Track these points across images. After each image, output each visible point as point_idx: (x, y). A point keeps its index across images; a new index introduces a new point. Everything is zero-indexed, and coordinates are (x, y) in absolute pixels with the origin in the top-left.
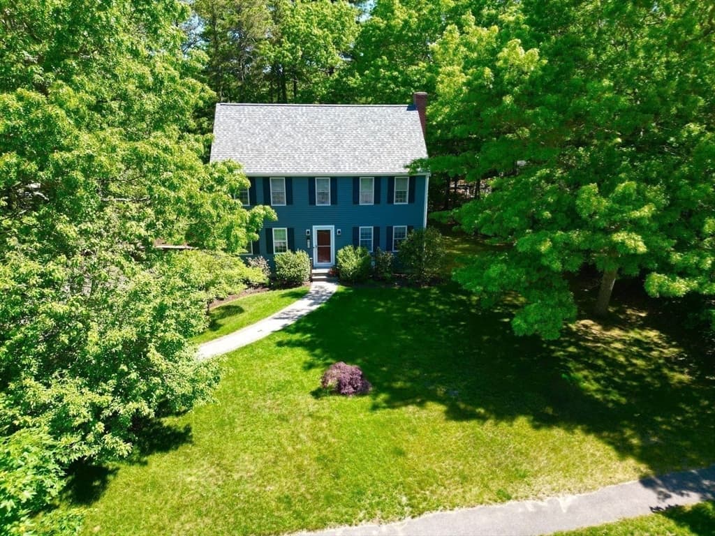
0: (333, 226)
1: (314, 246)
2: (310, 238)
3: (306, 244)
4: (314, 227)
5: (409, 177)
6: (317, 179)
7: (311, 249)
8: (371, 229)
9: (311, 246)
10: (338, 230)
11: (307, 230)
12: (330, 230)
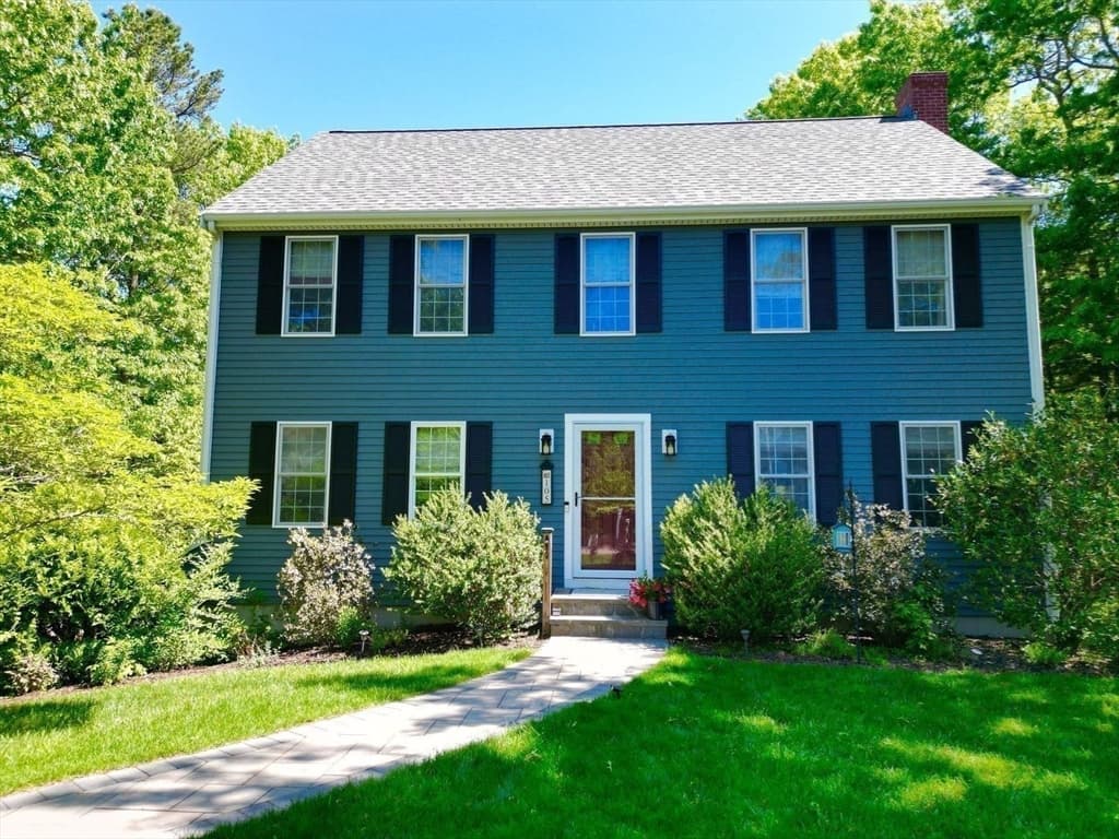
0: (646, 418)
1: (569, 496)
2: (552, 464)
3: (537, 487)
4: (569, 418)
5: (949, 225)
6: (588, 241)
7: (556, 511)
8: (804, 429)
9: (557, 495)
10: (665, 433)
11: (543, 432)
12: (633, 433)
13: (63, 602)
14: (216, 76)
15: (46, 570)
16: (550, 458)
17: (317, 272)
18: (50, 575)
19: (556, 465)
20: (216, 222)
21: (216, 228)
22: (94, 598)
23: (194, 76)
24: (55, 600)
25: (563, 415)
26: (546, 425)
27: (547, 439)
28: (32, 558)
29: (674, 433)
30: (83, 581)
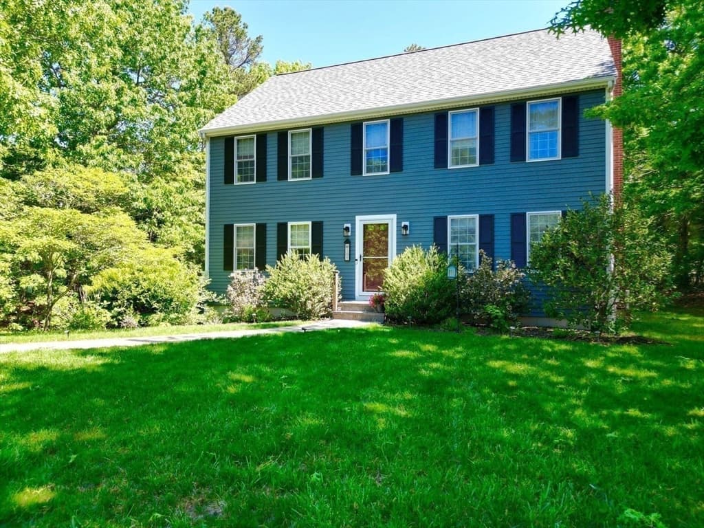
0: (394, 216)
1: (357, 257)
2: (349, 241)
3: (343, 252)
4: (358, 218)
5: (560, 98)
6: (367, 126)
7: (350, 263)
8: (474, 219)
9: (351, 256)
10: (403, 224)
11: (346, 225)
12: (387, 224)
13: (142, 298)
14: (259, 40)
15: (136, 285)
16: (350, 238)
17: (247, 153)
18: (137, 287)
19: (352, 241)
20: (206, 134)
21: (206, 136)
22: (154, 297)
23: (248, 41)
24: (138, 297)
25: (354, 217)
26: (347, 222)
27: (347, 229)
28: (130, 281)
29: (407, 223)
30: (149, 290)
